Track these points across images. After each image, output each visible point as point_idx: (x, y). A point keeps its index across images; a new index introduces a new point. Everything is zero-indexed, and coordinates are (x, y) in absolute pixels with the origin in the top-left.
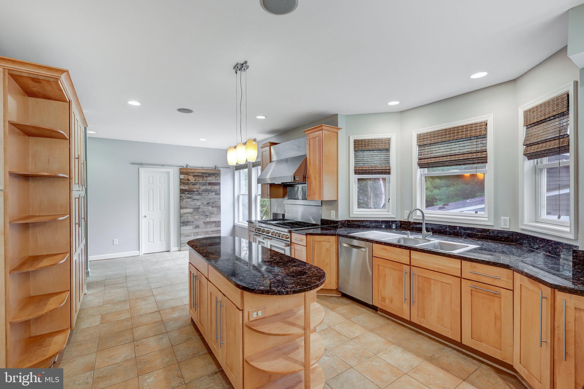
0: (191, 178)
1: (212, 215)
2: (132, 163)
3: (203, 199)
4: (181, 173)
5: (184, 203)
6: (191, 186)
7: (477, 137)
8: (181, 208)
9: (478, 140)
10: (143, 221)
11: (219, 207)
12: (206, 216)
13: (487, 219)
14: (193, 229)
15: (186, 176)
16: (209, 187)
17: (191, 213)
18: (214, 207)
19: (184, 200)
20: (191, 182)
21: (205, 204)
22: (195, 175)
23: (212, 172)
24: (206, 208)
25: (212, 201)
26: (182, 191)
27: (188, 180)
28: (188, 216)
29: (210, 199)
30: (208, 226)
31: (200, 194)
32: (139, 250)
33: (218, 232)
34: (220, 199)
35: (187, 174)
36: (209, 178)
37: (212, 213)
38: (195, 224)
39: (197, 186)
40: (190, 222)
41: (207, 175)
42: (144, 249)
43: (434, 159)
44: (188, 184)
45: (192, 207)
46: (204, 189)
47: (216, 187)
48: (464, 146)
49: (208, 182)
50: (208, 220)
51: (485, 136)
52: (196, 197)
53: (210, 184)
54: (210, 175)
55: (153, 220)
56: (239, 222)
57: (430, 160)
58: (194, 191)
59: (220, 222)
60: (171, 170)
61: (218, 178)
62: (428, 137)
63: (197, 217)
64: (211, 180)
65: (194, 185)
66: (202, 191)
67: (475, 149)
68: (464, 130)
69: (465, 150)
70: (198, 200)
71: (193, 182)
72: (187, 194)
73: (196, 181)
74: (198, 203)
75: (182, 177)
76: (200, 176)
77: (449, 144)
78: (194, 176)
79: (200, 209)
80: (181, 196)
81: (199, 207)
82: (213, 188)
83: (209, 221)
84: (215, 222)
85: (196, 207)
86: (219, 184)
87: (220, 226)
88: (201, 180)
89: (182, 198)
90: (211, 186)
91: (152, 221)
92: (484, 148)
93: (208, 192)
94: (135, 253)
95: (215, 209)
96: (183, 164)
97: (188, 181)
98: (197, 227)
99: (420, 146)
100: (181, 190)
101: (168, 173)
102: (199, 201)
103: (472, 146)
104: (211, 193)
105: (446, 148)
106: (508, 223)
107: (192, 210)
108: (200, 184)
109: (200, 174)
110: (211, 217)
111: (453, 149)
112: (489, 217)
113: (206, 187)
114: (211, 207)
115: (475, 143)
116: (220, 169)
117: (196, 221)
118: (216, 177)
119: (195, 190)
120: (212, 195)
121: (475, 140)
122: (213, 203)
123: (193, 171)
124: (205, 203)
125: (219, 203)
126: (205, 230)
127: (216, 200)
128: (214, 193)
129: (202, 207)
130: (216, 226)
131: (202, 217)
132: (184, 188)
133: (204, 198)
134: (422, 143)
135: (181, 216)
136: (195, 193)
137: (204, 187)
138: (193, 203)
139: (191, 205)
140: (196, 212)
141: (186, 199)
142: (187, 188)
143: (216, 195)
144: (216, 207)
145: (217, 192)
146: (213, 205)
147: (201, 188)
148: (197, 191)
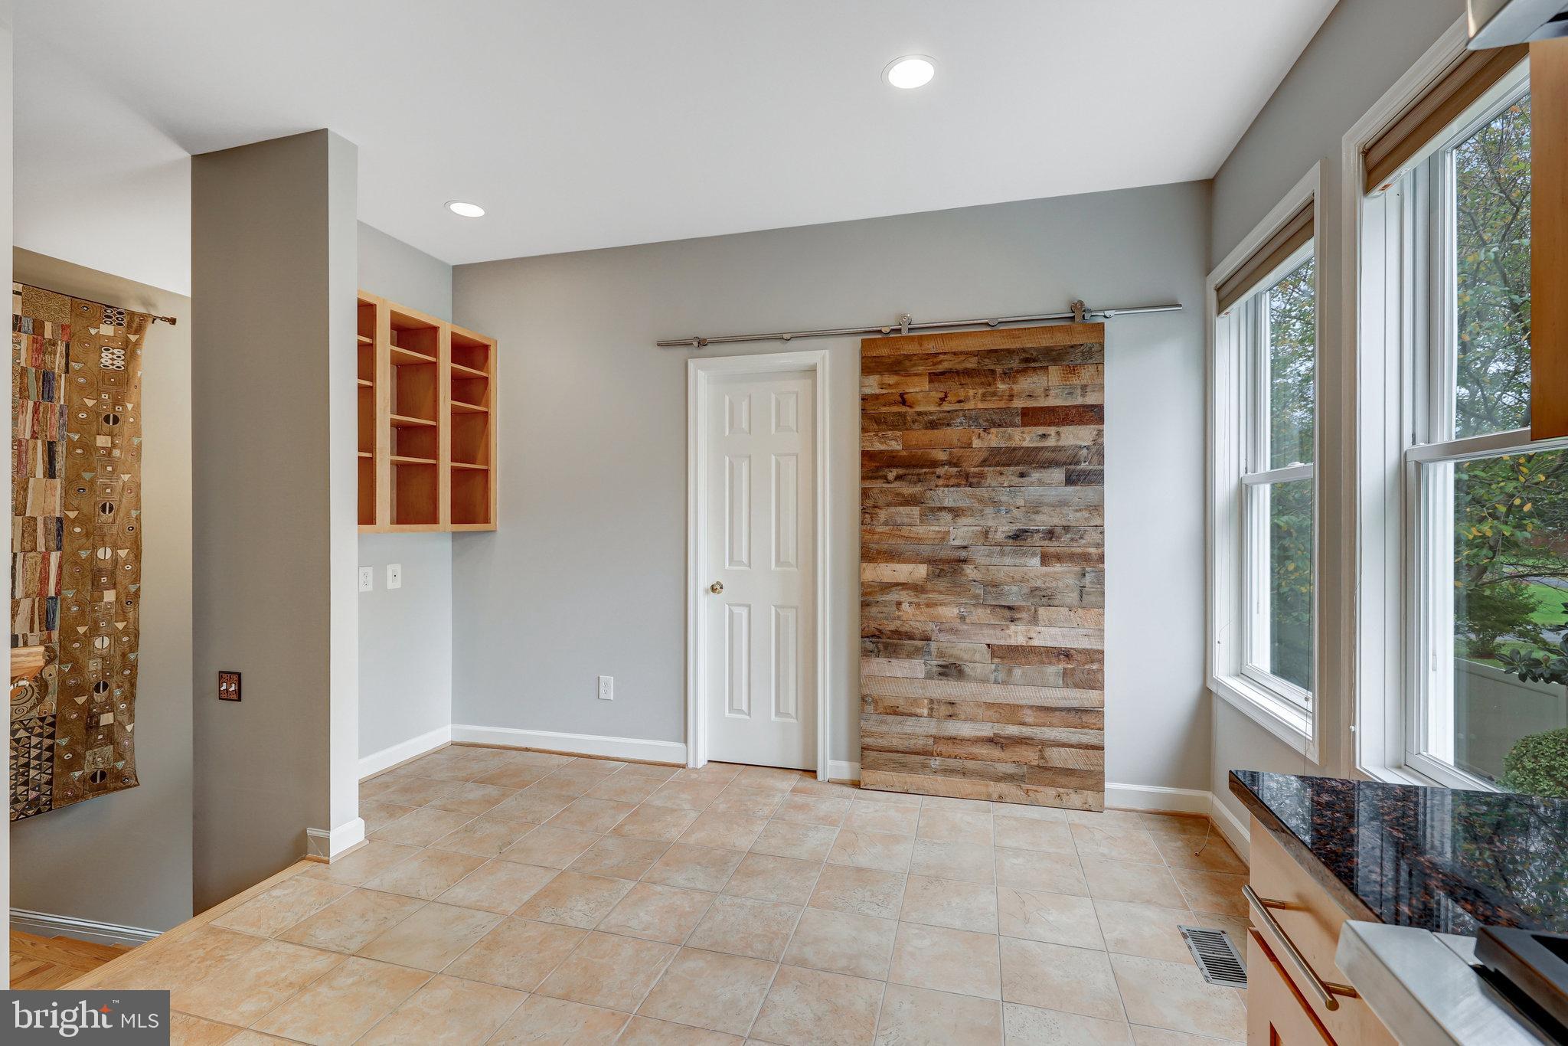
0: (918, 388)
1: (1041, 611)
2: (664, 344)
3: (989, 510)
4: (870, 365)
5: (879, 529)
6: (919, 436)
8: (868, 555)
10: (704, 611)
11: (1092, 562)
12: (1007, 613)
14: (929, 676)
15: (891, 379)
16: (1026, 438)
17: (916, 588)
18: (1059, 558)
19: (883, 515)
20: (920, 414)
21: (1000, 536)
22: (940, 368)
23: (1046, 341)
24: (1008, 560)
25: (1044, 520)
26: (874, 464)
27: (904, 402)
28: (899, 604)
29: (1035, 508)
30: (1018, 672)
31: (968, 480)
32: (686, 741)
33: (1085, 718)
34: (1098, 508)
35: (897, 366)
36: (1027, 383)
37: (1044, 597)
38: (941, 654)
39: (953, 434)
40: (911, 637)
41: (1015, 363)
42: (703, 749)
44: (900, 423)
45: (926, 550)
46: (995, 452)
47: (1074, 436)
49: (1018, 404)
50: (1017, 635)
52: (950, 497)
53: (1031, 416)
54: (1031, 361)
55: (749, 606)
56: (1241, 674)
58: (935, 464)
59: (1096, 656)
60: (820, 356)
61: (1086, 374)
63: (949, 612)
64: (1040, 391)
65: (933, 425)
66: (984, 463)
70: (956, 512)
71: (926, 413)
72: (898, 478)
73: (946, 407)
74: (961, 532)
75: (873, 386)
76: (968, 373)
78: (934, 377)
79: (969, 570)
80: (865, 493)
81: (963, 554)
82: (1051, 442)
83: (1021, 640)
84: (1067, 654)
85: (945, 553)
86: (1093, 414)
87: (1095, 682)
88: (974, 398)
89: (869, 503)
90: (1041, 430)
91: (744, 612)
93: (1020, 468)
94: (666, 750)
95: (1063, 575)
96: (882, 317)
97: (903, 409)
98: (951, 670)
100: (866, 455)
101: (812, 371)
102: (963, 520)
104: (1036, 475)
107: (921, 571)
108: (972, 418)
109: (971, 363)
110: (1034, 620)
113: (1010, 438)
114: (1037, 561)
116: (1100, 320)
117: (942, 637)
118: (1072, 370)
119: (942, 456)
120: (1049, 484)
122: (1051, 534)
123: (930, 347)
124: (1003, 529)
125: (1092, 536)
126: (996, 693)
127: (1073, 517)
128: (1058, 475)
129: (980, 554)
130: (1069, 679)
131: (981, 614)
132: (883, 447)
133: (995, 503)
135: (868, 597)
136: (940, 471)
137: (995, 439)
138: (928, 530)
139: (919, 540)
140: (942, 584)
141: (889, 505)
142: (895, 446)
143: (1070, 481)
144: (1072, 557)
145: (1083, 466)
146: (1053, 547)
147: (976, 443)
148: (950, 463)
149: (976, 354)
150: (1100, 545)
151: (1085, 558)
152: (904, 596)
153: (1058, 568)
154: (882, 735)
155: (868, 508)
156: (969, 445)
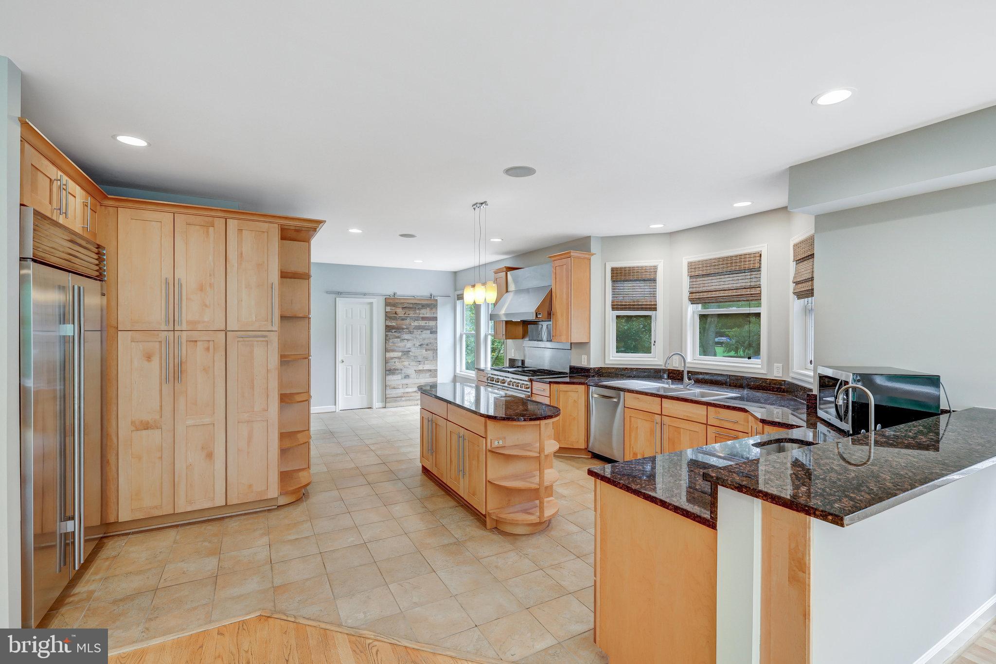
0: (400, 311)
1: (426, 362)
2: (327, 292)
3: (415, 340)
4: (387, 304)
5: (390, 344)
6: (400, 322)
7: (751, 270)
8: (386, 350)
9: (752, 273)
10: (340, 367)
11: (435, 350)
12: (419, 363)
13: (760, 366)
14: (402, 379)
15: (393, 308)
16: (422, 323)
17: (399, 358)
18: (429, 350)
19: (391, 341)
20: (400, 317)
21: (417, 345)
22: (404, 306)
23: (426, 302)
24: (419, 351)
25: (426, 342)
26: (388, 328)
28: (395, 362)
29: (424, 339)
30: (421, 375)
31: (411, 333)
32: (335, 405)
34: (436, 339)
35: (394, 305)
36: (423, 311)
37: (426, 359)
38: (405, 373)
39: (407, 321)
40: (398, 370)
41: (420, 307)
42: (341, 405)
43: (705, 294)
44: (395, 319)
45: (401, 349)
46: (416, 326)
47: (432, 323)
48: (738, 280)
49: (421, 316)
50: (421, 367)
51: (759, 269)
52: (406, 336)
53: (423, 319)
54: (424, 306)
55: (352, 366)
56: (461, 372)
57: (701, 294)
58: (403, 329)
59: (436, 370)
60: (375, 300)
61: (434, 310)
62: (700, 266)
63: (406, 363)
64: (425, 313)
65: (403, 320)
66: (414, 329)
67: (749, 284)
68: (738, 261)
69: (739, 285)
70: (408, 340)
71: (401, 317)
72: (395, 332)
73: (406, 315)
74: (409, 345)
75: (388, 309)
76: (410, 308)
77: (722, 277)
78: (403, 308)
79: (410, 353)
80: (386, 336)
81: (409, 350)
82: (427, 324)
83: (421, 368)
84: (430, 371)
85: (406, 350)
86: (435, 319)
87: (436, 376)
88: (412, 314)
90: (425, 322)
91: (351, 368)
92: (758, 283)
93: (421, 330)
94: (330, 408)
95: (430, 353)
96: (389, 292)
97: (396, 315)
98: (407, 377)
99: (691, 277)
100: (386, 326)
101: (371, 304)
102: (409, 342)
103: (746, 281)
104: (425, 332)
105: (718, 280)
106: (781, 371)
107: (400, 354)
108: (411, 318)
109: (411, 306)
110: (424, 364)
111: (727, 283)
112: (762, 364)
113: (419, 323)
114: (424, 351)
115: (749, 277)
116: (436, 299)
117: (405, 369)
118: (431, 309)
119: (405, 327)
120: (427, 334)
121: (749, 274)
122: (427, 345)
123: (402, 301)
124: (418, 344)
125: (435, 345)
127: (432, 341)
128: (429, 332)
129: (413, 349)
130: (431, 376)
131: (413, 363)
132: (391, 324)
133: (416, 338)
134: (693, 274)
135: (386, 361)
136: (404, 330)
137: (416, 323)
138: (401, 344)
139: (399, 347)
140: (405, 357)
141: (392, 338)
142: (394, 324)
143: (431, 333)
144: (431, 350)
145: (433, 330)
146: (428, 347)
147: (412, 324)
148: (407, 329)
149: (412, 304)
150: (437, 347)
151: (434, 349)
152: (396, 360)
153: (429, 352)
154: (391, 394)
155: (387, 339)
156: (411, 325)
